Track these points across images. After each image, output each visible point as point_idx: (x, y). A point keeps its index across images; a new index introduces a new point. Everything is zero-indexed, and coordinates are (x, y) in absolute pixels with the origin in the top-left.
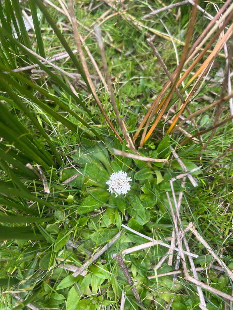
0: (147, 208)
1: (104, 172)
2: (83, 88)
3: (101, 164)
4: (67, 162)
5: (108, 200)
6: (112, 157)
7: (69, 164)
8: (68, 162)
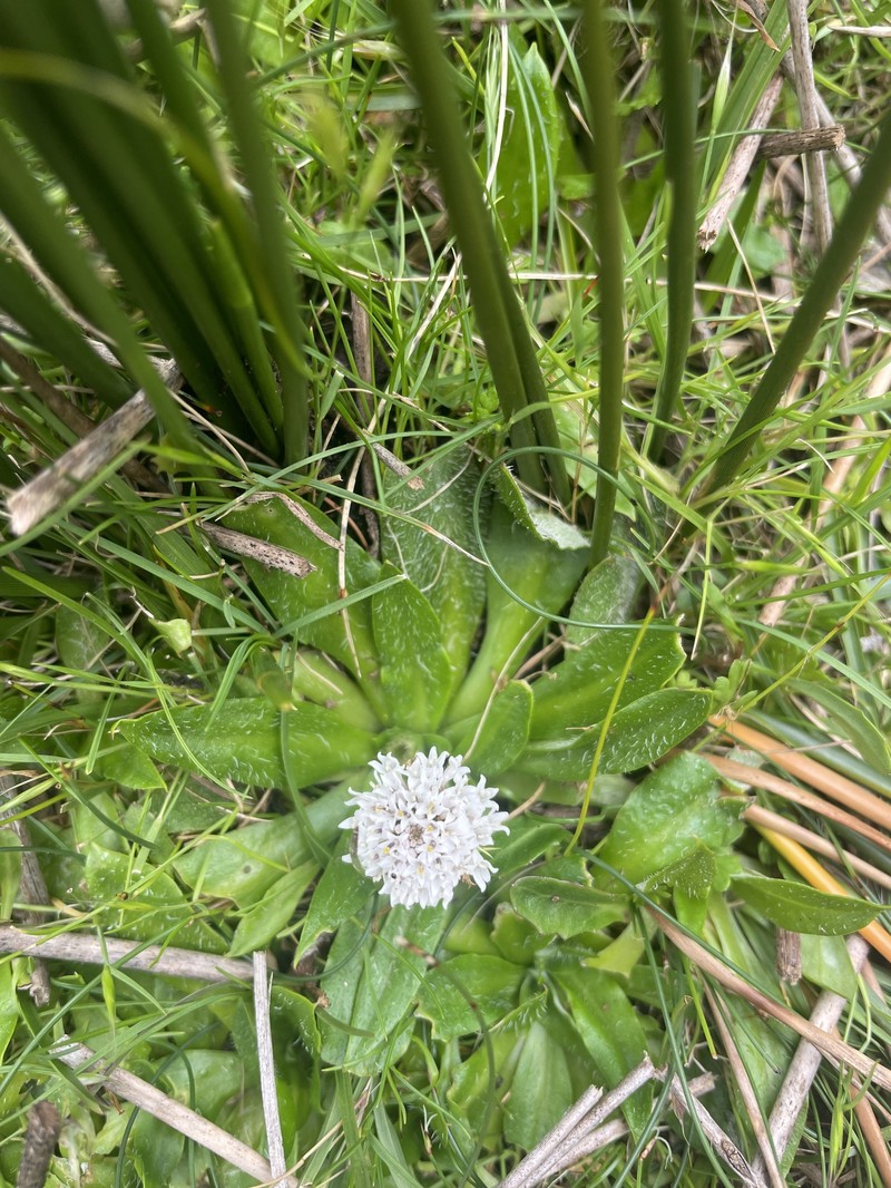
0: (420, 1014)
1: (444, 667)
2: (798, 219)
3: (477, 620)
4: (338, 477)
5: (336, 784)
6: (547, 649)
7: (336, 491)
8: (343, 485)
